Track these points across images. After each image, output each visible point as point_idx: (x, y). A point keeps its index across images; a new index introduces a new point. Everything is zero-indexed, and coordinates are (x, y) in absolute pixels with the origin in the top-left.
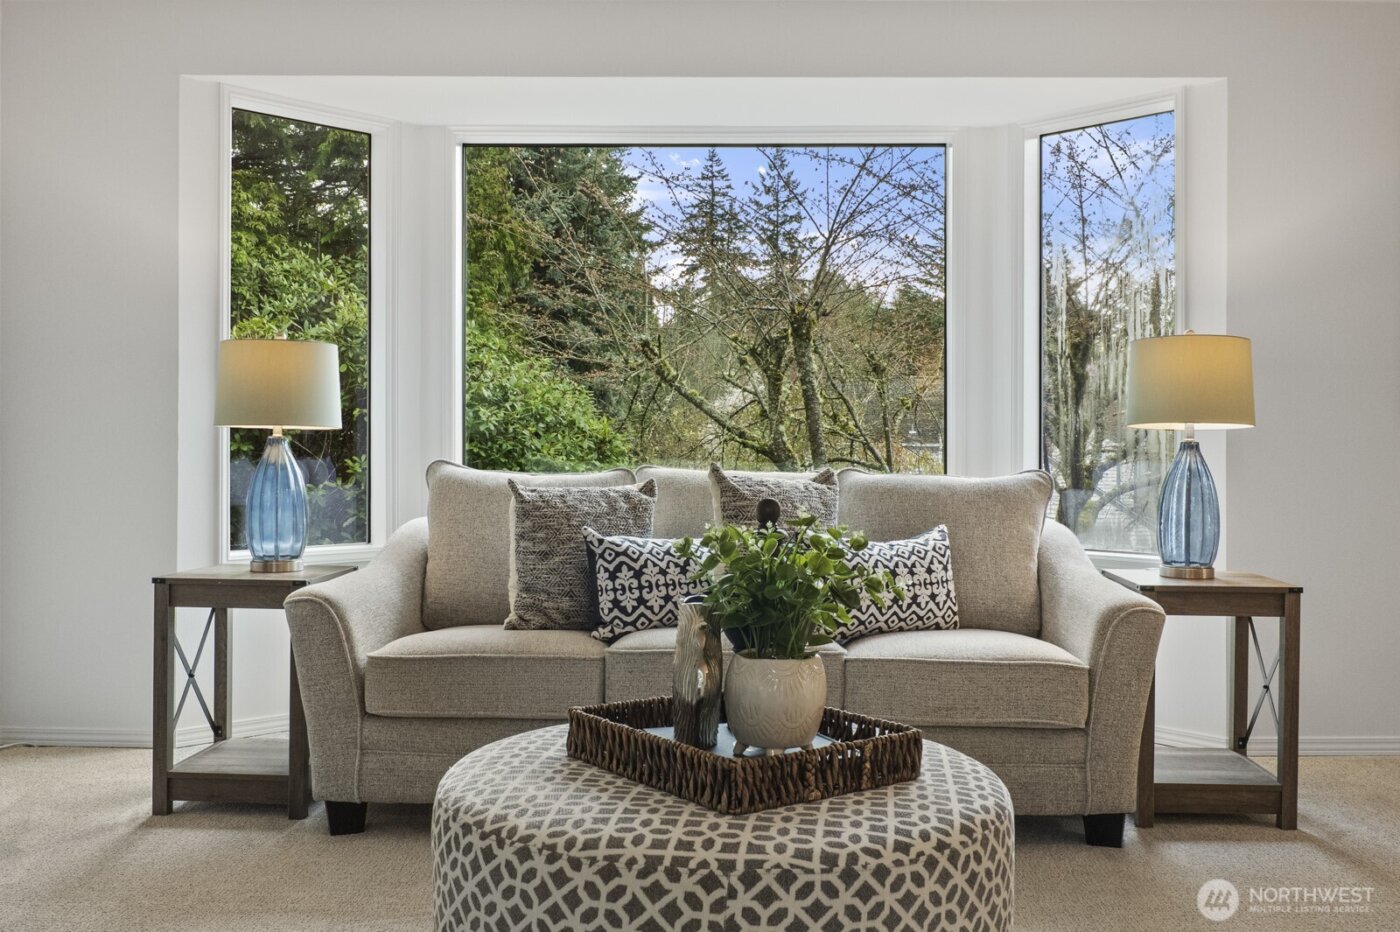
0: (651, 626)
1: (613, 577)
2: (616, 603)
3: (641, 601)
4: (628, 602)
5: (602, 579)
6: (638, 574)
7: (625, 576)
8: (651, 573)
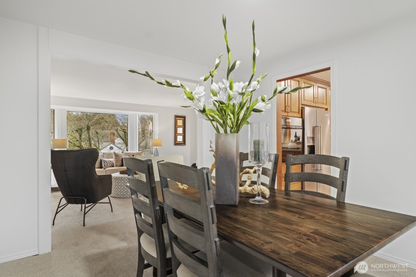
0: (108, 167)
1: (104, 163)
2: (105, 165)
3: (107, 165)
4: (106, 165)
5: (103, 163)
6: (107, 162)
7: (105, 163)
8: (108, 163)
